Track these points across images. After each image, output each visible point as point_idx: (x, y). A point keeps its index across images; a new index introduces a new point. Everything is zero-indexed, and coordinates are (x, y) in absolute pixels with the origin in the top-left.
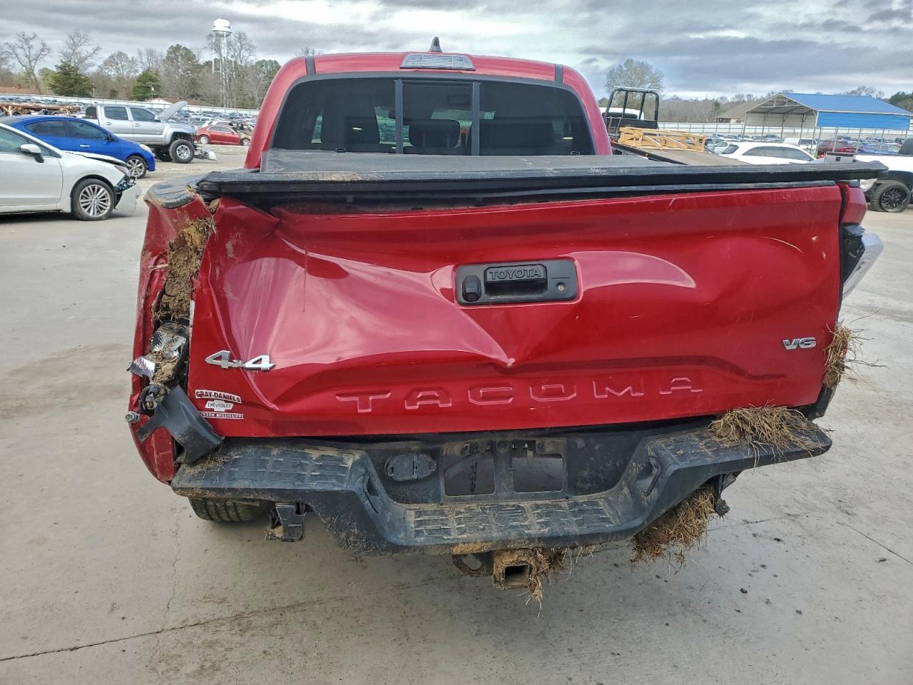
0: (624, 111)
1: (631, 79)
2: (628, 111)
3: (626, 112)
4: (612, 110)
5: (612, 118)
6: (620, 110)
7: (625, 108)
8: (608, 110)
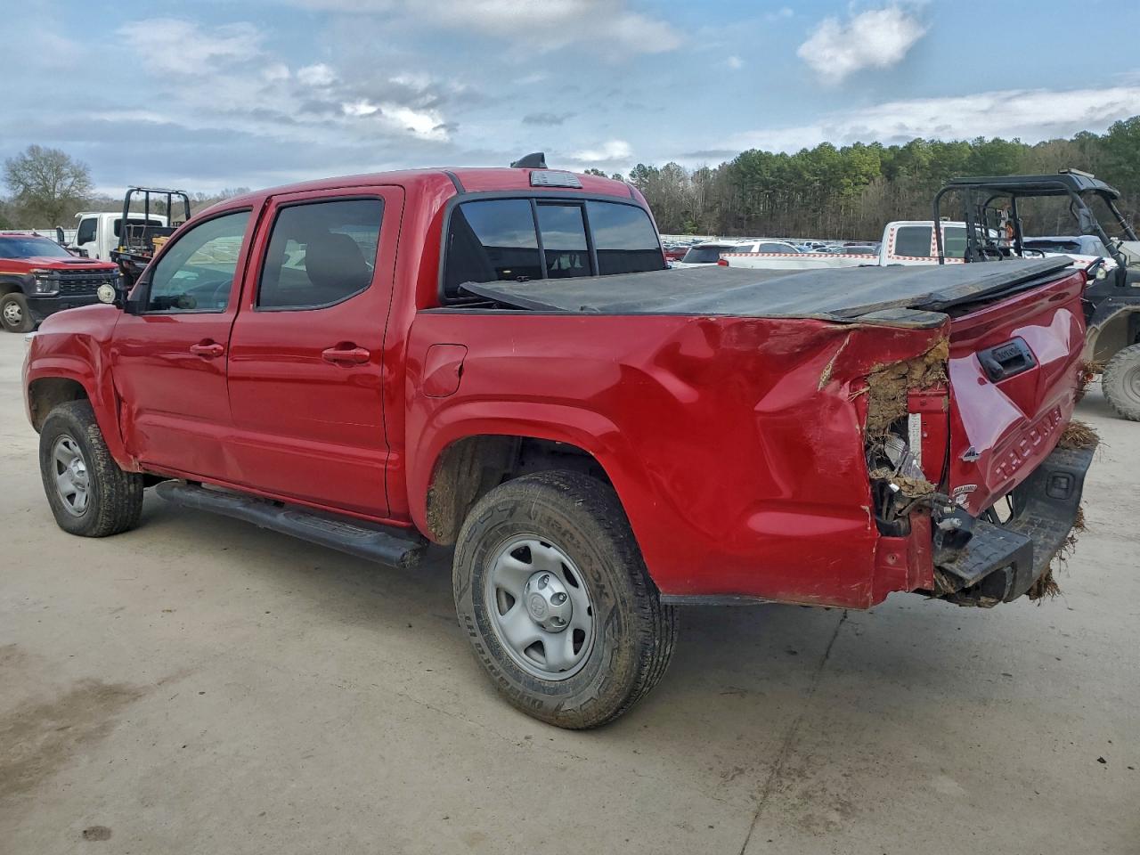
0: (147, 217)
1: (41, 172)
2: (152, 217)
3: (150, 219)
4: (131, 216)
5: (132, 226)
6: (142, 216)
7: (147, 212)
8: (126, 215)
